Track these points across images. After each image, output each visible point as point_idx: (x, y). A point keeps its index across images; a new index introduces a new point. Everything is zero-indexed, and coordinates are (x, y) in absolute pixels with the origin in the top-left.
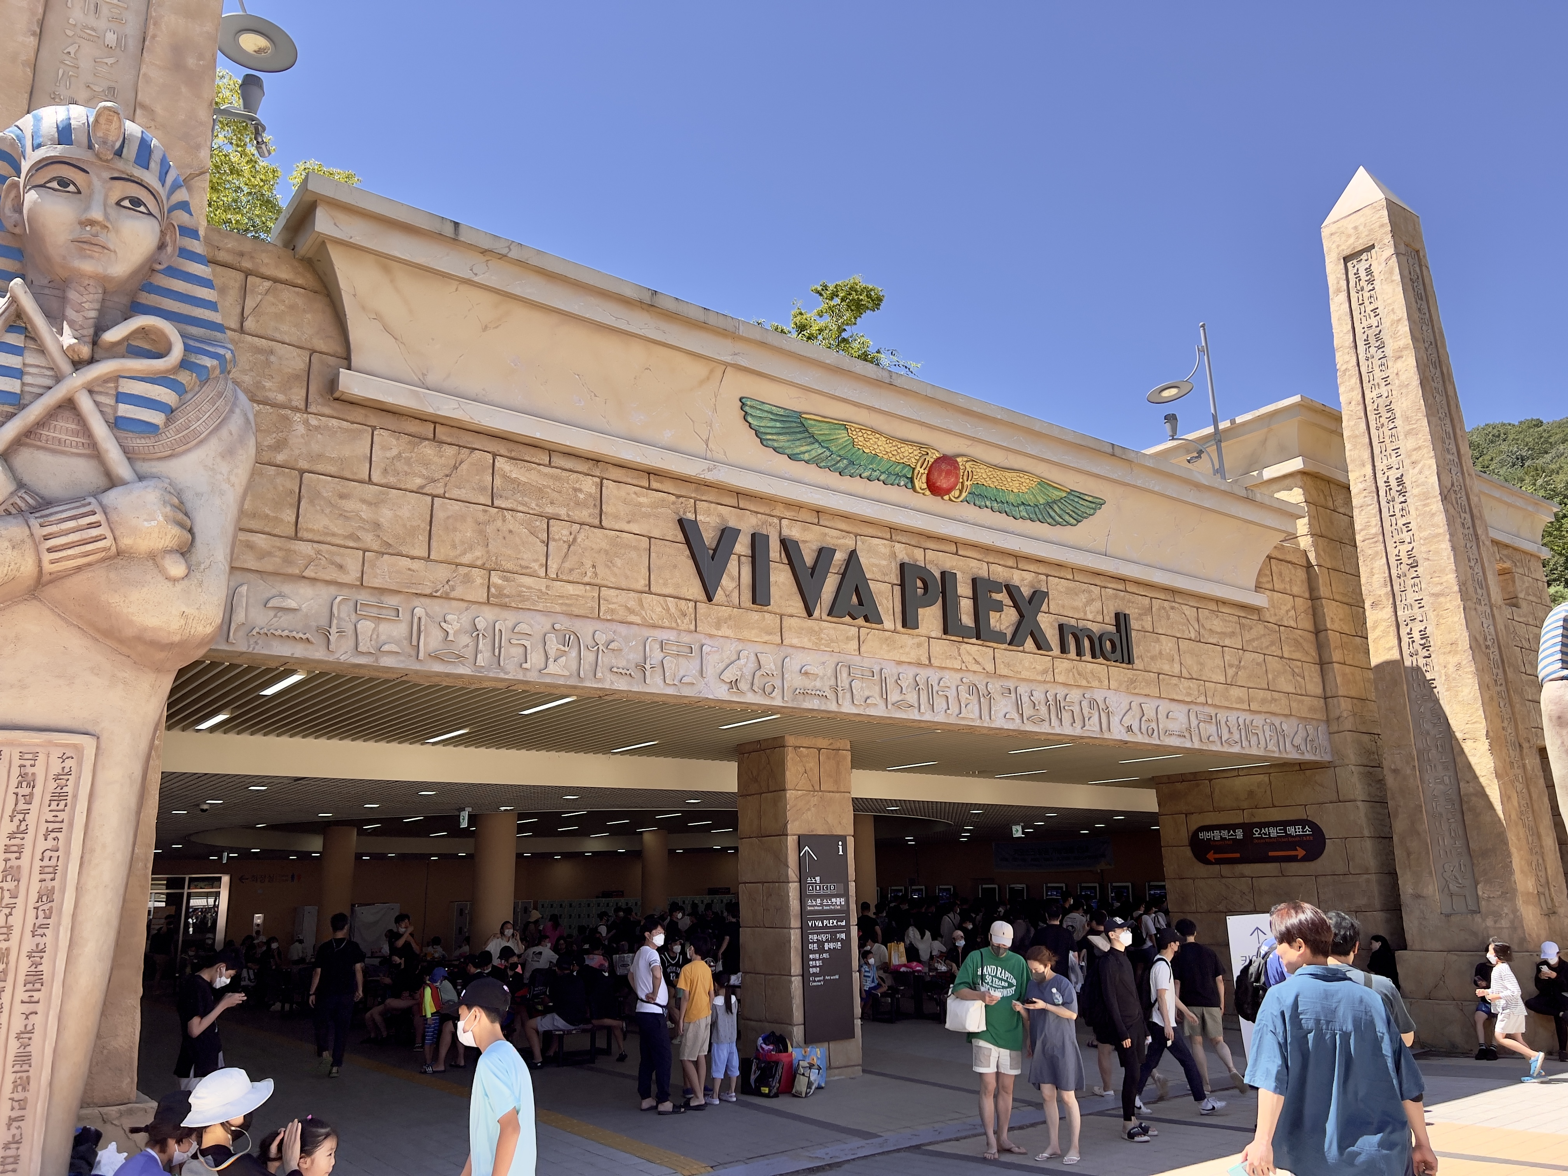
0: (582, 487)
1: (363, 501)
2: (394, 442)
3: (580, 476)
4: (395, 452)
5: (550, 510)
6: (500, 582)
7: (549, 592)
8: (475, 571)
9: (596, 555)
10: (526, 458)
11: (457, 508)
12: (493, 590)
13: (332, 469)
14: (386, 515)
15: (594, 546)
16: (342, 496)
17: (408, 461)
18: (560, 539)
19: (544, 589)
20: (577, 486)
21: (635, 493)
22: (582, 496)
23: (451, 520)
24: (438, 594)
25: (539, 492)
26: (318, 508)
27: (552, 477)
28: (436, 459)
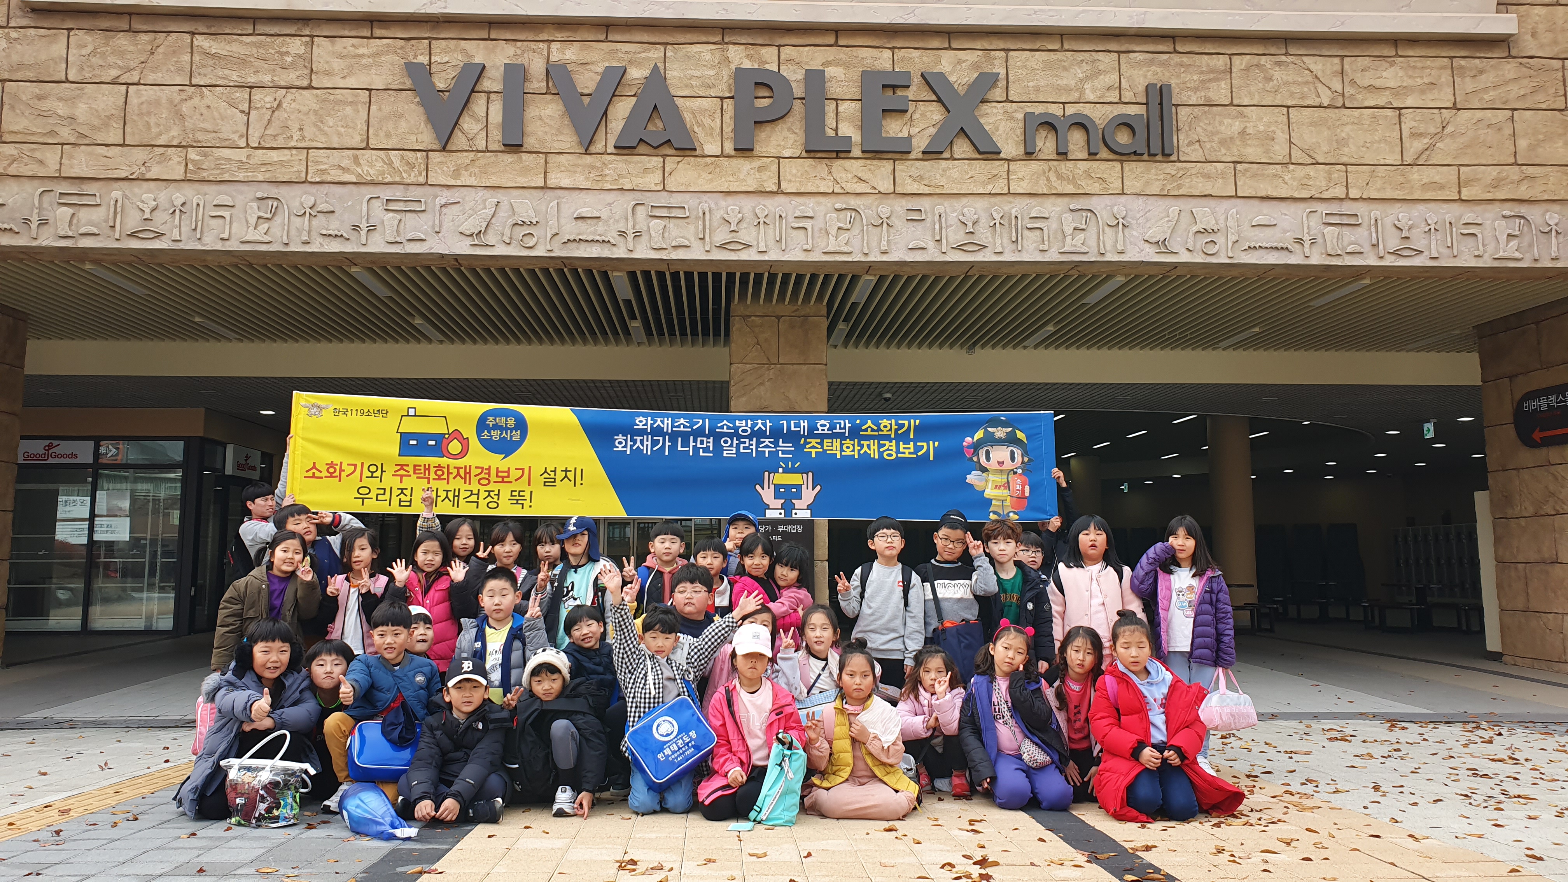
0: (289, 50)
1: (60, 99)
2: (90, 39)
3: (287, 38)
4: (90, 48)
5: (252, 79)
6: (198, 158)
7: (250, 162)
8: (170, 150)
9: (304, 118)
10: (226, 32)
11: (151, 92)
12: (190, 166)
13: (31, 75)
14: (81, 110)
15: (302, 108)
16: (40, 98)
17: (103, 55)
18: (262, 107)
19: (245, 160)
20: (284, 49)
21: (353, 46)
22: (289, 59)
23: (144, 106)
24: (133, 177)
25: (243, 62)
26: (18, 111)
27: (254, 44)
28: (131, 48)
